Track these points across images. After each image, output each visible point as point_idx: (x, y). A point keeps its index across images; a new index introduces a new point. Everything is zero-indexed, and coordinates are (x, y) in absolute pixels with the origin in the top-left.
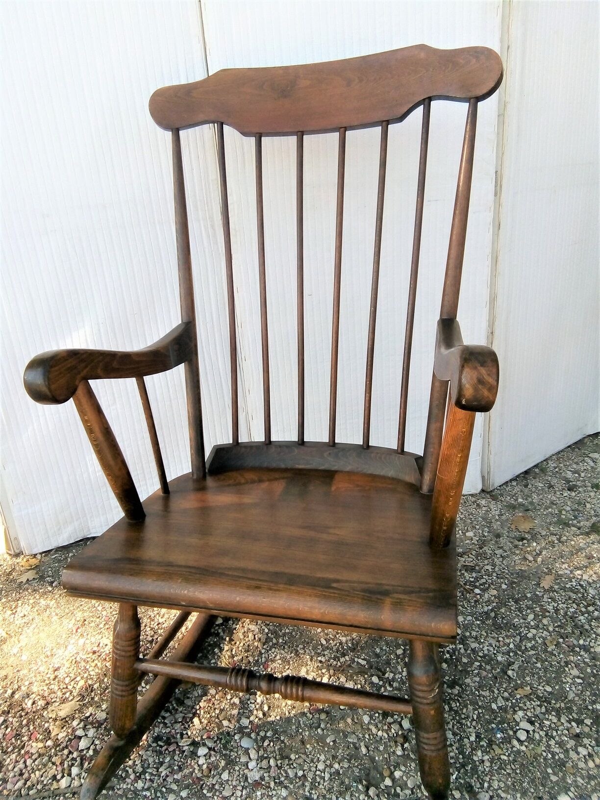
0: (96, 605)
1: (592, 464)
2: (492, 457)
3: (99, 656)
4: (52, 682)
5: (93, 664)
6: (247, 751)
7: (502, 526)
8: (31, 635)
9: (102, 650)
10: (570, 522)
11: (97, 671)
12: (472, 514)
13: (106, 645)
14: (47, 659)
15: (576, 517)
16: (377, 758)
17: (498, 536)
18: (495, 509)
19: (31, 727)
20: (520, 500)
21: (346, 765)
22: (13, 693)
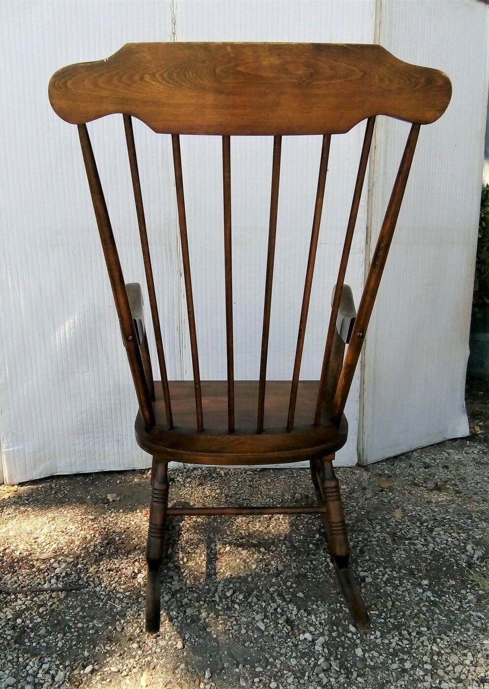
0: (63, 511)
1: (447, 455)
2: (365, 437)
3: (66, 534)
4: (34, 544)
5: (62, 537)
6: (172, 577)
7: (369, 485)
8: (15, 524)
9: (69, 531)
10: (421, 484)
11: (65, 540)
12: (348, 477)
13: (72, 529)
14: (28, 535)
15: (425, 482)
16: (259, 584)
17: (364, 489)
18: (366, 475)
19: (20, 563)
20: (386, 472)
21: (238, 585)
22: (5, 549)
